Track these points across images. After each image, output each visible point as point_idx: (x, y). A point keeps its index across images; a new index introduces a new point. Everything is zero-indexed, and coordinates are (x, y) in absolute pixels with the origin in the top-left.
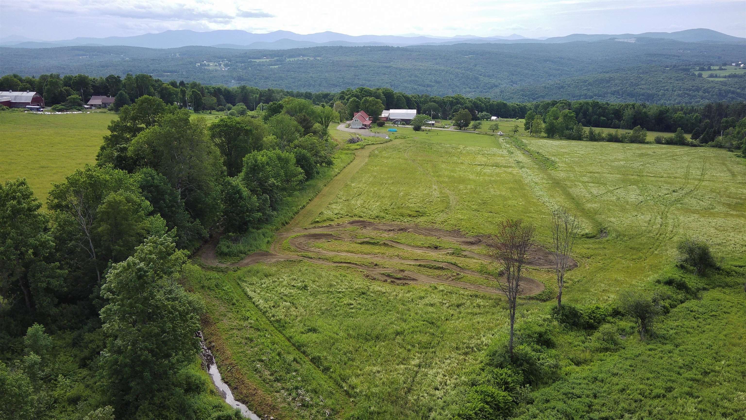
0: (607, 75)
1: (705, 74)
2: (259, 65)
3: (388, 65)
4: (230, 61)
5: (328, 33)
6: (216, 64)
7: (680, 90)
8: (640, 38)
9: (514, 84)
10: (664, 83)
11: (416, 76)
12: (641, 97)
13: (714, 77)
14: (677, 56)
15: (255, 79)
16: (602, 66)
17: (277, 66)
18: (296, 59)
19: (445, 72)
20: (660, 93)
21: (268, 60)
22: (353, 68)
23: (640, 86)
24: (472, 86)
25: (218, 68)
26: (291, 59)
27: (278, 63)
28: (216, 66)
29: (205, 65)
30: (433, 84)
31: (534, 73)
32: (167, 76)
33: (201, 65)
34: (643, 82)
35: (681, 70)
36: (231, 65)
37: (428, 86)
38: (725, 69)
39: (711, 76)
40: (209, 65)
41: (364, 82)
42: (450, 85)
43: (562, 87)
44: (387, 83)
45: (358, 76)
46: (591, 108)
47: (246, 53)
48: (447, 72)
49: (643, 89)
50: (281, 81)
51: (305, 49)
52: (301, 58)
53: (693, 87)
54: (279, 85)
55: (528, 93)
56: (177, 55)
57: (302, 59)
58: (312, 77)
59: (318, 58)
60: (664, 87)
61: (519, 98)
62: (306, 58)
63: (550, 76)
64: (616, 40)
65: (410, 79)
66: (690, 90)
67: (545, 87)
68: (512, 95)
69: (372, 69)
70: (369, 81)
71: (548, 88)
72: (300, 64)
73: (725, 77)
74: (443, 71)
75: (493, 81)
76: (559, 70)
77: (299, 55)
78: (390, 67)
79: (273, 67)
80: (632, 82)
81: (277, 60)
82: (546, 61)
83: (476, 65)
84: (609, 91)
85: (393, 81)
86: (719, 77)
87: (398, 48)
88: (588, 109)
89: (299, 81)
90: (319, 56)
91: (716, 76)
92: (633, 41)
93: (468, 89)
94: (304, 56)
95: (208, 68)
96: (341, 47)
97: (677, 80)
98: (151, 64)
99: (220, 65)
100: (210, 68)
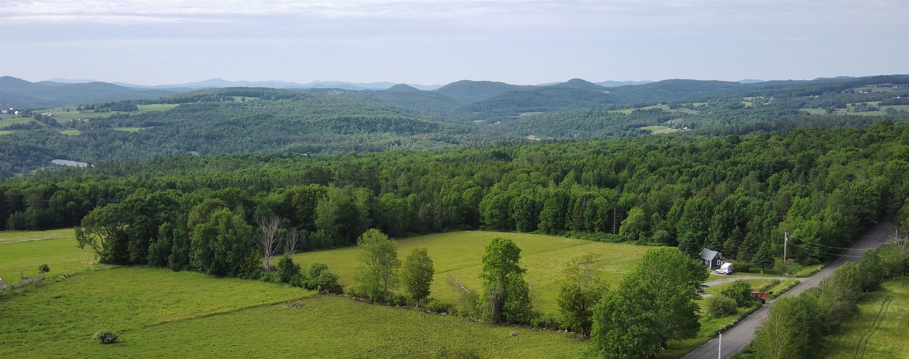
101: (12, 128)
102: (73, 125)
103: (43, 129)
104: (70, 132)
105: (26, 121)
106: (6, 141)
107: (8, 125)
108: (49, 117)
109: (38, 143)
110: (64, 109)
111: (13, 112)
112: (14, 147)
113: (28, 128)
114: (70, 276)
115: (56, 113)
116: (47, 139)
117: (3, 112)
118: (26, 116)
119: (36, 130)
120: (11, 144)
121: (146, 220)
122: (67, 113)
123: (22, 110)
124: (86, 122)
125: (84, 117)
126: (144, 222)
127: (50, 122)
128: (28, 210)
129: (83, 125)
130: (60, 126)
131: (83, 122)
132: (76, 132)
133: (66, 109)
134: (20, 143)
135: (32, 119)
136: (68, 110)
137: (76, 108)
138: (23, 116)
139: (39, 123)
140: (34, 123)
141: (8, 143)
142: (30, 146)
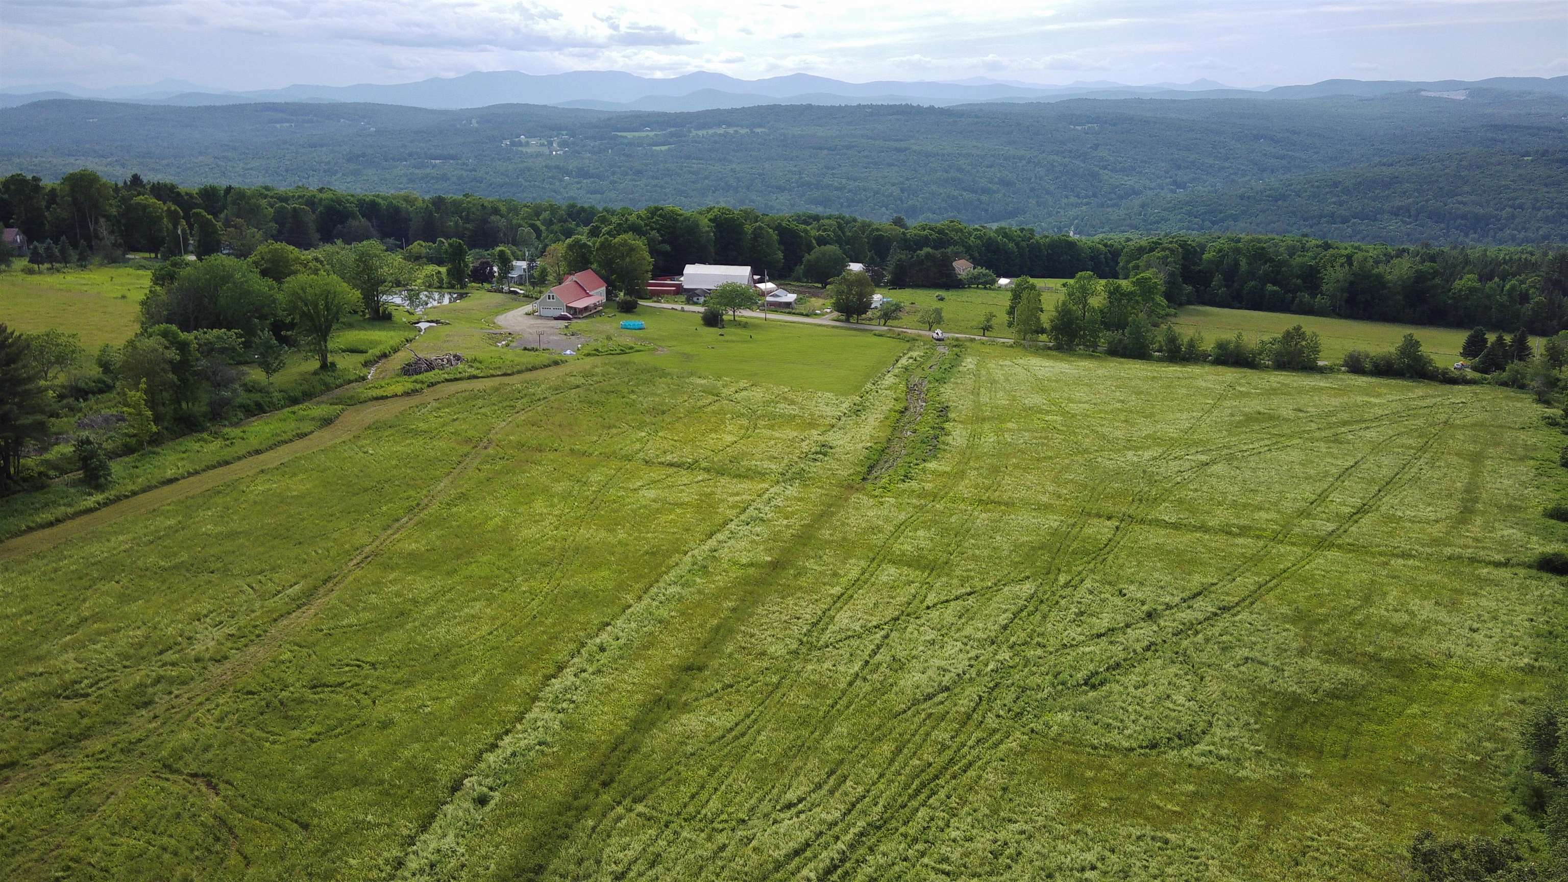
0: (1388, 171)
2: (631, 144)
3: (902, 145)
4: (573, 135)
5: (800, 78)
6: (542, 140)
7: (1551, 208)
8: (1478, 91)
9: (1178, 187)
10: (1515, 190)
11: (960, 170)
12: (1459, 221)
14: (1555, 130)
15: (614, 173)
16: (1381, 150)
17: (667, 147)
18: (711, 132)
19: (1024, 162)
20: (1504, 214)
21: (652, 134)
22: (825, 152)
23: (1459, 198)
24: (1083, 193)
25: (546, 151)
26: (700, 133)
27: (672, 140)
28: (542, 145)
29: (520, 144)
30: (995, 187)
31: (1227, 164)
32: (434, 166)
33: (513, 144)
34: (1466, 188)
35: (1557, 161)
36: (573, 143)
37: (984, 191)
40: (527, 144)
41: (844, 181)
42: (1032, 190)
43: (1284, 197)
44: (893, 185)
45: (833, 168)
46: (1243, 262)
47: (609, 119)
48: (1029, 162)
49: (1465, 204)
50: (668, 179)
51: (733, 111)
52: (721, 131)
54: (662, 187)
55: (1202, 209)
56: (474, 121)
58: (733, 171)
59: (758, 130)
60: (1515, 199)
61: (1180, 221)
62: (731, 131)
63: (1264, 170)
64: (1423, 93)
65: (945, 175)
67: (1242, 197)
68: (1164, 214)
69: (866, 153)
70: (855, 180)
71: (1249, 197)
72: (717, 142)
74: (1021, 158)
75: (1130, 181)
76: (1282, 157)
77: (718, 124)
78: (906, 149)
79: (658, 148)
80: (1440, 188)
81: (672, 135)
82: (1256, 138)
83: (1096, 147)
84: (1387, 206)
85: (907, 179)
87: (931, 109)
88: (1236, 264)
89: (706, 178)
90: (760, 126)
92: (1460, 96)
93: (1073, 199)
94: (729, 125)
95: (524, 149)
96: (809, 107)
97: (1546, 185)
98: (412, 142)
99: (551, 143)
100: (529, 150)
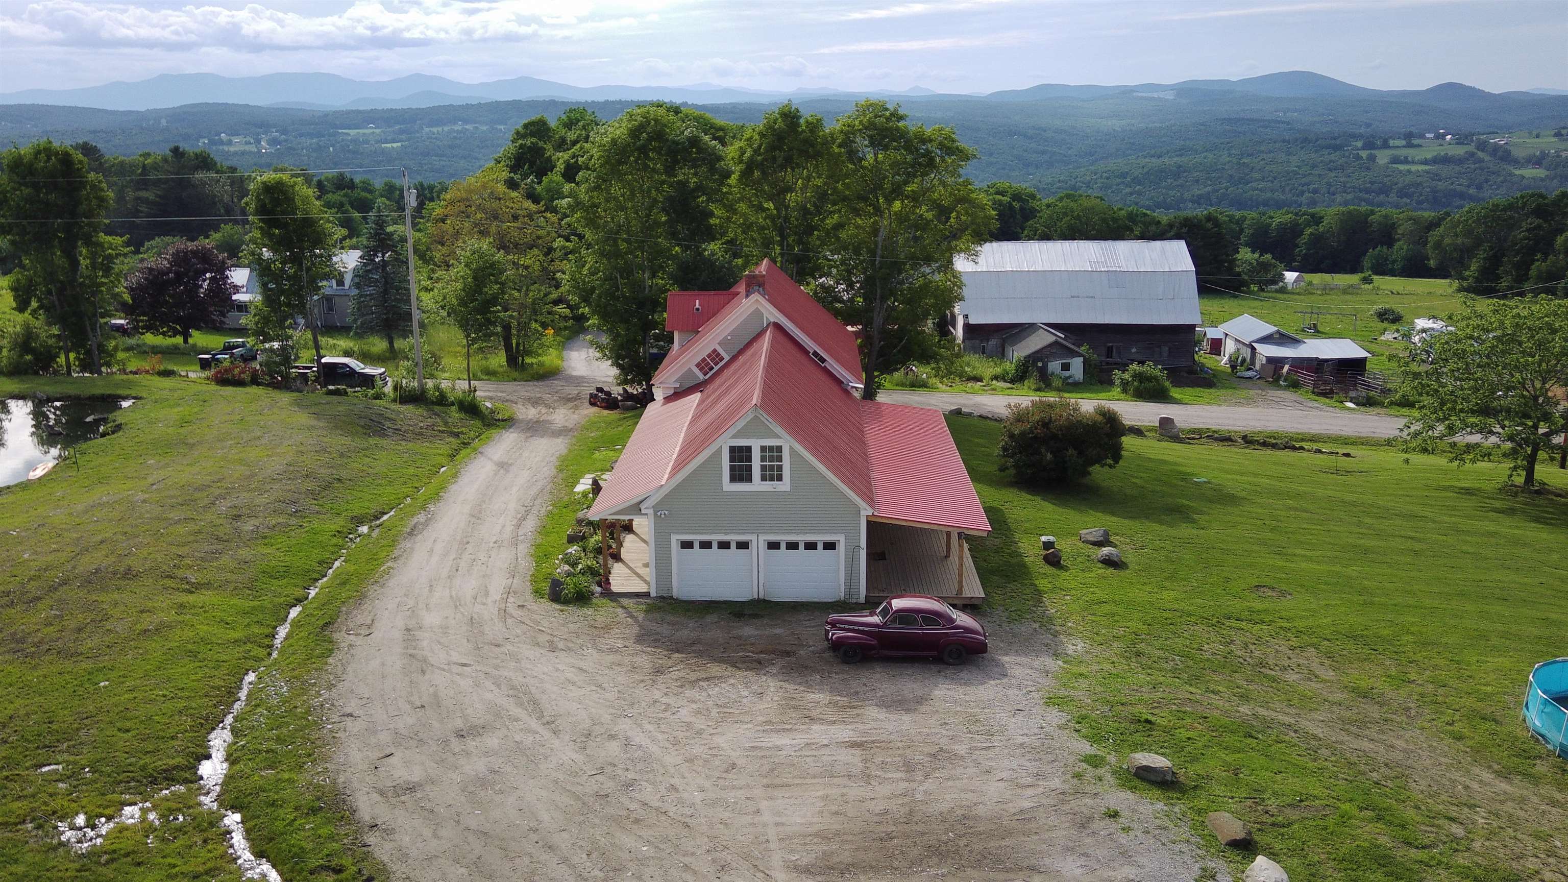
1: (1383, 157)
2: (355, 141)
4: (284, 132)
5: (523, 81)
6: (248, 139)
7: (1346, 192)
10: (1303, 176)
13: (1401, 162)
14: (1284, 122)
16: (1133, 144)
17: (399, 144)
18: (446, 128)
21: (378, 131)
23: (1256, 185)
25: (253, 149)
26: (435, 130)
27: (403, 137)
28: (248, 143)
29: (222, 143)
33: (212, 142)
34: (1256, 175)
36: (286, 141)
38: (1419, 146)
39: (1395, 160)
40: (230, 143)
49: (1263, 190)
51: (469, 107)
53: (1372, 183)
56: (164, 121)
57: (460, 128)
60: (1308, 184)
62: (470, 127)
66: (1367, 191)
72: (455, 138)
73: (1425, 162)
76: (1043, 152)
77: (454, 121)
79: (388, 145)
80: (1231, 176)
81: (401, 132)
82: (1008, 134)
86: (1413, 162)
91: (1406, 161)
92: (1169, 96)
94: (466, 121)
95: (226, 148)
96: (553, 103)
97: (1330, 170)
99: (258, 141)
100: (232, 149)
101: (1435, 161)
102: (1537, 161)
103: (1484, 165)
104: (1529, 172)
105: (1460, 151)
106: (1419, 180)
107: (1429, 156)
108: (1501, 146)
109: (1469, 186)
110: (1530, 133)
111: (1444, 135)
112: (1428, 190)
113: (1459, 161)
114: (1398, 294)
115: (1515, 140)
116: (1487, 181)
117: (1428, 135)
118: (1462, 144)
119: (1473, 166)
120: (1425, 185)
121: (1539, 227)
122: (1537, 140)
123: (1458, 134)
124: (1564, 156)
125: (1563, 147)
126: (1535, 228)
127: (1500, 153)
128: (1397, 246)
129: (1558, 160)
130: (1516, 162)
131: (1559, 156)
132: (1540, 173)
133: (1535, 133)
134: (1441, 185)
135: (1471, 148)
136: (1538, 136)
137: (1553, 133)
138: (1457, 144)
139: (1480, 154)
140: (1472, 155)
141: (1421, 184)
142: (1455, 190)
